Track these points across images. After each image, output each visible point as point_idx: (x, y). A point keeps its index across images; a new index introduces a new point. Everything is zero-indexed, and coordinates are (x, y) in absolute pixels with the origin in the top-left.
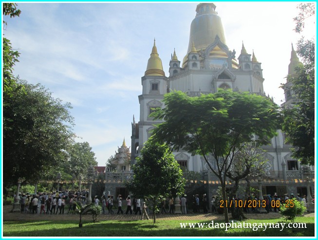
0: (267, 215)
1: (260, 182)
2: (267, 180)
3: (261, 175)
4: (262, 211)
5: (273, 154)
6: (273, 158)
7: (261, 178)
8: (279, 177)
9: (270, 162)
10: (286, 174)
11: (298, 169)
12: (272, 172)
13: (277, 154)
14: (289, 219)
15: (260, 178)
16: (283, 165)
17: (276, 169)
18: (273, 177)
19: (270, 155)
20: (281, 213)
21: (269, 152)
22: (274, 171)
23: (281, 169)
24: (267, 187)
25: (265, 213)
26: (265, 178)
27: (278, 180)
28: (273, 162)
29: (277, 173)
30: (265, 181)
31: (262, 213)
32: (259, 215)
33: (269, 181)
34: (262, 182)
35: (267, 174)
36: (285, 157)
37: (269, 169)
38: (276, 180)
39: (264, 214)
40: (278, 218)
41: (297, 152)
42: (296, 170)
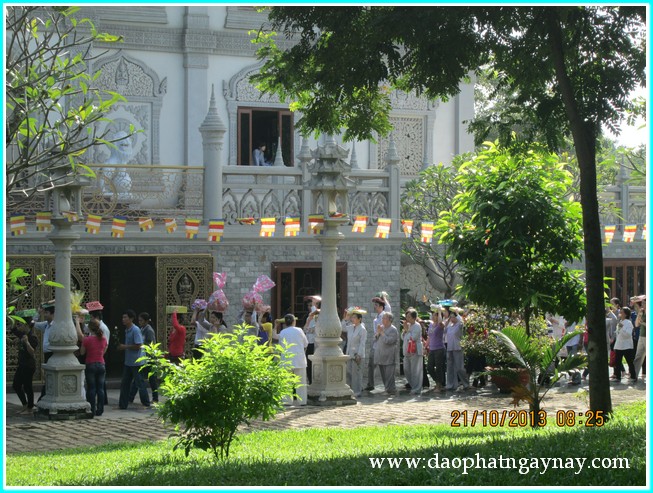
0: (87, 427)
1: (64, 234)
2: (106, 221)
3: (77, 188)
4: (65, 406)
5: (163, 64)
6: (161, 87)
7: (74, 207)
8: (179, 204)
9: (137, 113)
10: (219, 185)
11: (288, 161)
12: (147, 172)
13: (185, 67)
14: (203, 444)
15: (66, 205)
16: (210, 131)
17: (169, 156)
18: (148, 201)
19: (141, 66)
20: (163, 414)
21: (141, 47)
22: (154, 169)
23: (196, 160)
24: (104, 261)
25: (81, 415)
26: (98, 206)
27: (171, 224)
28: (155, 114)
29: (170, 179)
30: (94, 224)
31: (63, 415)
32: (42, 426)
33: (119, 228)
34: (75, 232)
35: (112, 183)
36: (228, 88)
37: (131, 152)
38: (159, 221)
39: (70, 424)
40: (150, 441)
41: (285, 57)
42: (280, 166)
